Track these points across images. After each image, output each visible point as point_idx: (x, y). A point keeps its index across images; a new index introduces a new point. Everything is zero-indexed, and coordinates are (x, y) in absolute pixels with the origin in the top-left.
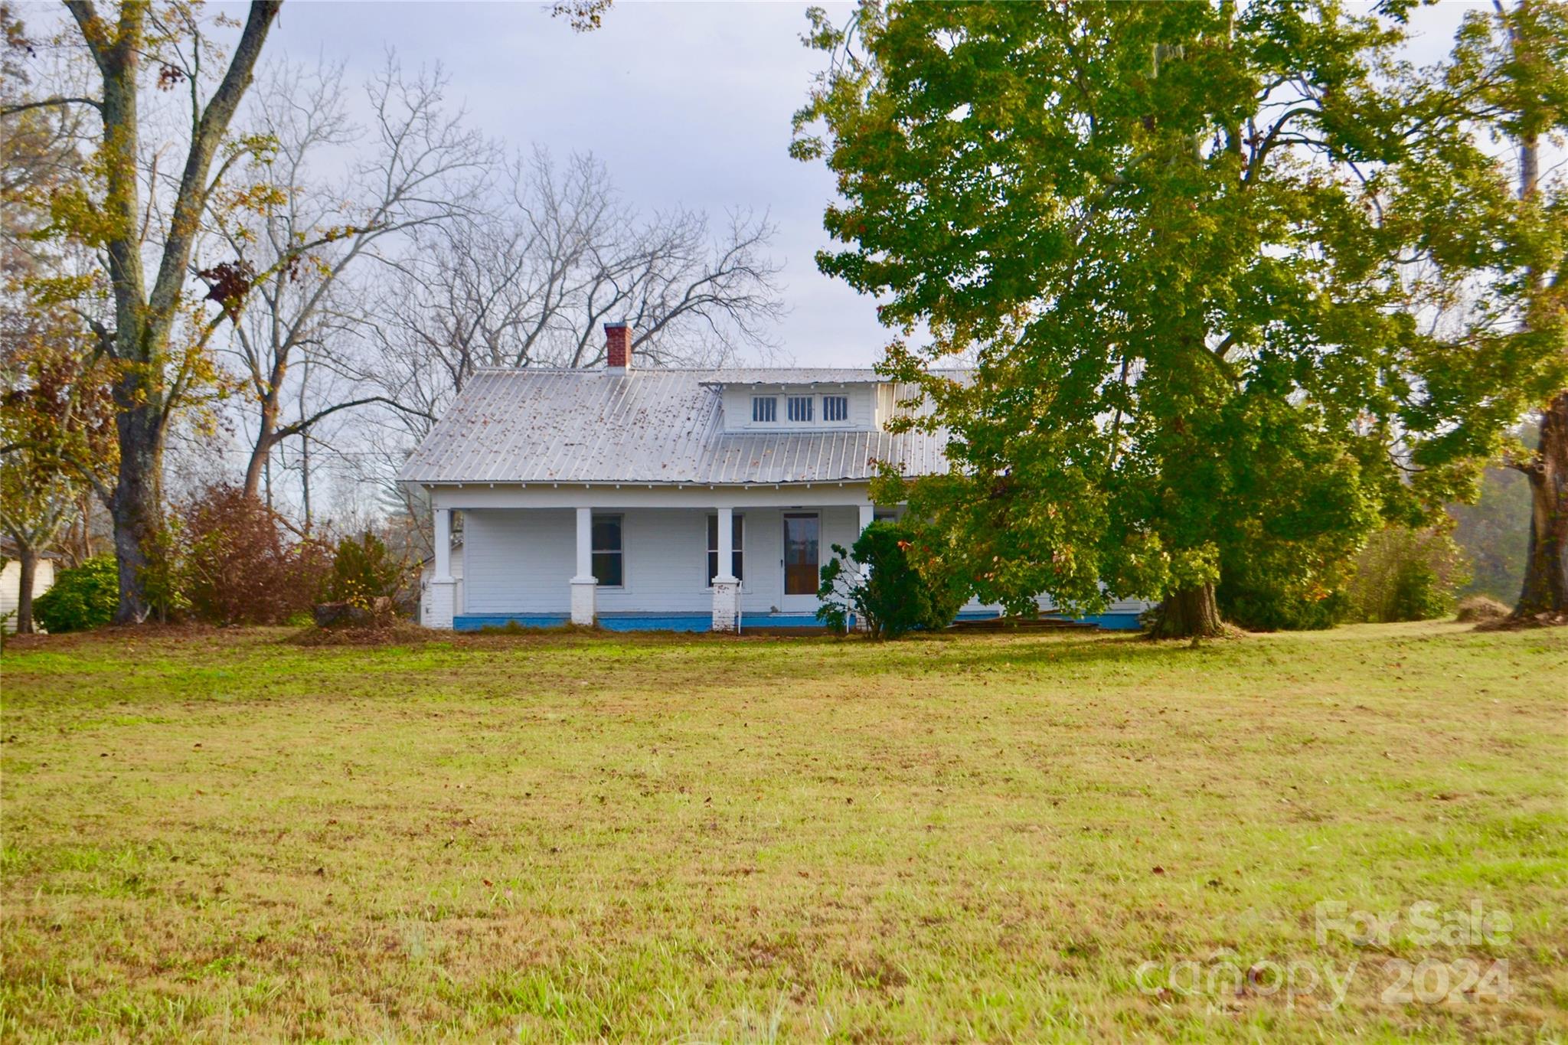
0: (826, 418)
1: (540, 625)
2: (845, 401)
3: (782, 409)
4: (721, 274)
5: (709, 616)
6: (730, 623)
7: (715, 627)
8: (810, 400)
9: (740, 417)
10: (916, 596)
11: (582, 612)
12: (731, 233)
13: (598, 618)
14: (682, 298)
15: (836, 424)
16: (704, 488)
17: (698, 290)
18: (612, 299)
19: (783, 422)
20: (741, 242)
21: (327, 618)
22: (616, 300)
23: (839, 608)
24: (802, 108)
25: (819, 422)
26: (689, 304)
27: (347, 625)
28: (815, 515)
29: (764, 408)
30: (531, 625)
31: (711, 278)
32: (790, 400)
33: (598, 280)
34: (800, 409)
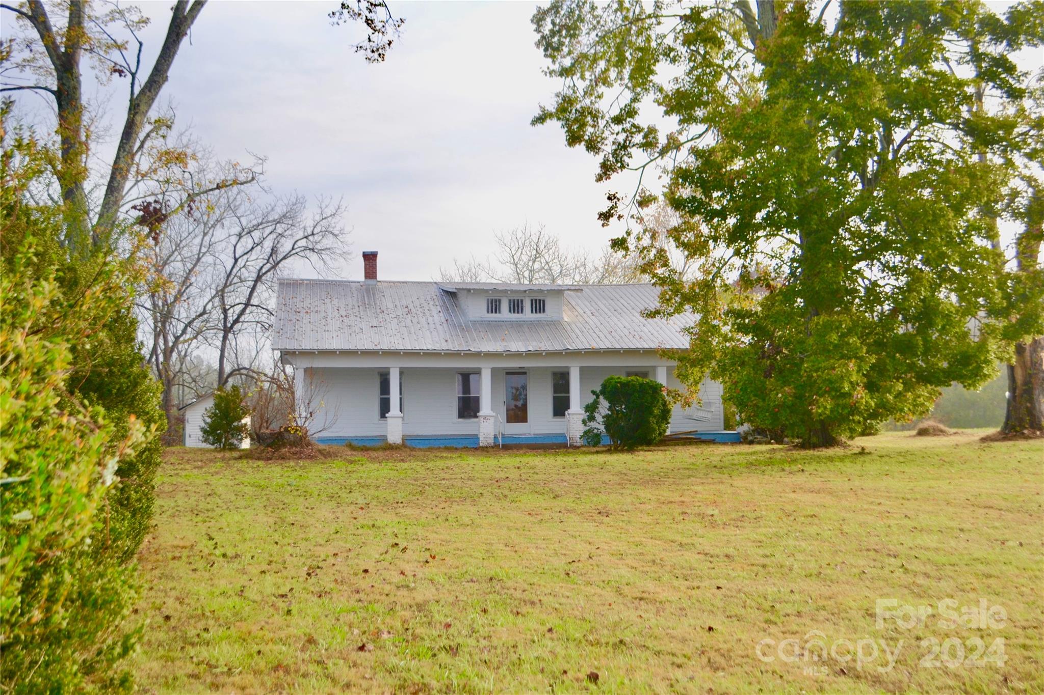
0: (532, 312)
1: (368, 444)
2: (544, 301)
3: (505, 306)
4: (313, 234)
5: (476, 437)
6: (491, 441)
7: (481, 444)
8: (522, 301)
9: (477, 310)
10: (649, 423)
11: (395, 436)
12: (319, 211)
13: (404, 438)
14: (290, 248)
15: (539, 315)
16: (478, 355)
17: (299, 244)
18: (250, 247)
19: (505, 313)
20: (325, 216)
21: (269, 441)
22: (253, 248)
23: (595, 431)
24: (537, 115)
25: (528, 314)
26: (294, 252)
27: (284, 445)
28: (525, 373)
29: (494, 306)
30: (361, 444)
31: (306, 237)
32: (510, 301)
33: (240, 236)
34: (516, 307)
